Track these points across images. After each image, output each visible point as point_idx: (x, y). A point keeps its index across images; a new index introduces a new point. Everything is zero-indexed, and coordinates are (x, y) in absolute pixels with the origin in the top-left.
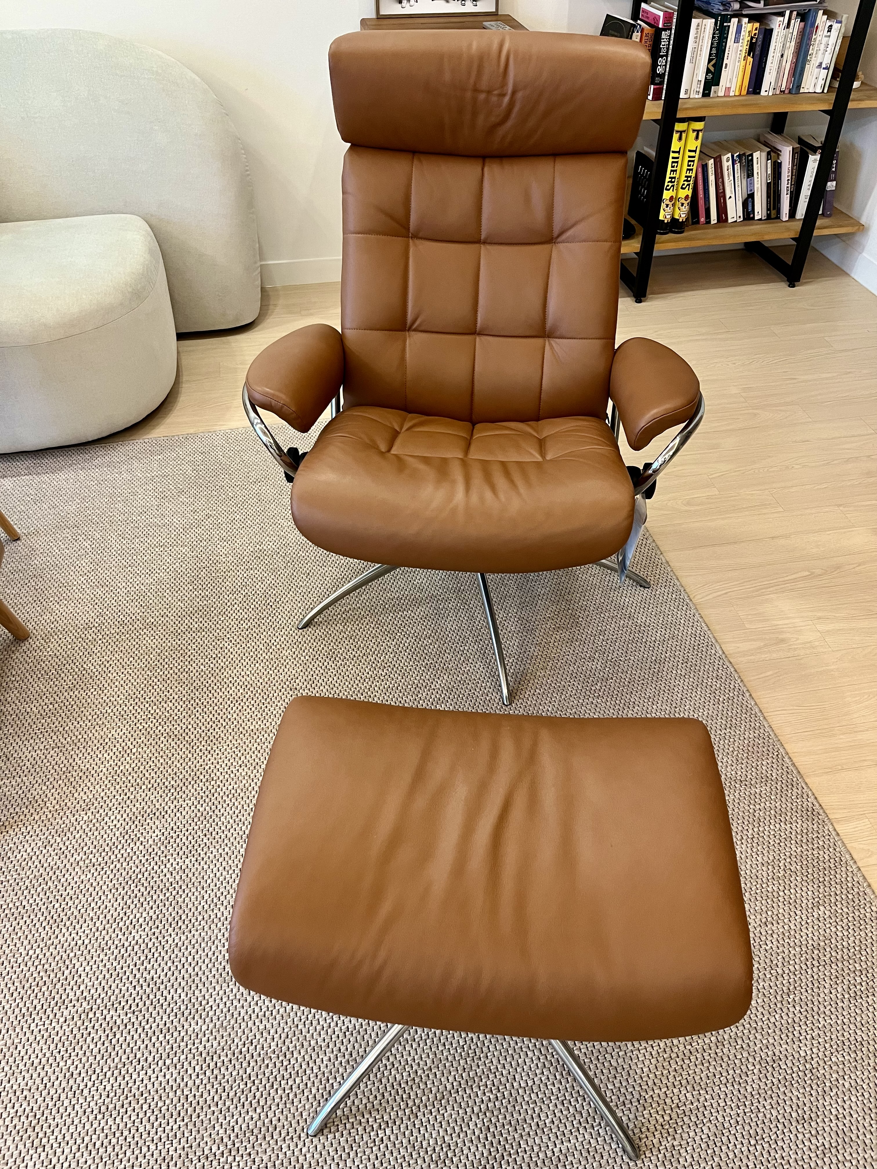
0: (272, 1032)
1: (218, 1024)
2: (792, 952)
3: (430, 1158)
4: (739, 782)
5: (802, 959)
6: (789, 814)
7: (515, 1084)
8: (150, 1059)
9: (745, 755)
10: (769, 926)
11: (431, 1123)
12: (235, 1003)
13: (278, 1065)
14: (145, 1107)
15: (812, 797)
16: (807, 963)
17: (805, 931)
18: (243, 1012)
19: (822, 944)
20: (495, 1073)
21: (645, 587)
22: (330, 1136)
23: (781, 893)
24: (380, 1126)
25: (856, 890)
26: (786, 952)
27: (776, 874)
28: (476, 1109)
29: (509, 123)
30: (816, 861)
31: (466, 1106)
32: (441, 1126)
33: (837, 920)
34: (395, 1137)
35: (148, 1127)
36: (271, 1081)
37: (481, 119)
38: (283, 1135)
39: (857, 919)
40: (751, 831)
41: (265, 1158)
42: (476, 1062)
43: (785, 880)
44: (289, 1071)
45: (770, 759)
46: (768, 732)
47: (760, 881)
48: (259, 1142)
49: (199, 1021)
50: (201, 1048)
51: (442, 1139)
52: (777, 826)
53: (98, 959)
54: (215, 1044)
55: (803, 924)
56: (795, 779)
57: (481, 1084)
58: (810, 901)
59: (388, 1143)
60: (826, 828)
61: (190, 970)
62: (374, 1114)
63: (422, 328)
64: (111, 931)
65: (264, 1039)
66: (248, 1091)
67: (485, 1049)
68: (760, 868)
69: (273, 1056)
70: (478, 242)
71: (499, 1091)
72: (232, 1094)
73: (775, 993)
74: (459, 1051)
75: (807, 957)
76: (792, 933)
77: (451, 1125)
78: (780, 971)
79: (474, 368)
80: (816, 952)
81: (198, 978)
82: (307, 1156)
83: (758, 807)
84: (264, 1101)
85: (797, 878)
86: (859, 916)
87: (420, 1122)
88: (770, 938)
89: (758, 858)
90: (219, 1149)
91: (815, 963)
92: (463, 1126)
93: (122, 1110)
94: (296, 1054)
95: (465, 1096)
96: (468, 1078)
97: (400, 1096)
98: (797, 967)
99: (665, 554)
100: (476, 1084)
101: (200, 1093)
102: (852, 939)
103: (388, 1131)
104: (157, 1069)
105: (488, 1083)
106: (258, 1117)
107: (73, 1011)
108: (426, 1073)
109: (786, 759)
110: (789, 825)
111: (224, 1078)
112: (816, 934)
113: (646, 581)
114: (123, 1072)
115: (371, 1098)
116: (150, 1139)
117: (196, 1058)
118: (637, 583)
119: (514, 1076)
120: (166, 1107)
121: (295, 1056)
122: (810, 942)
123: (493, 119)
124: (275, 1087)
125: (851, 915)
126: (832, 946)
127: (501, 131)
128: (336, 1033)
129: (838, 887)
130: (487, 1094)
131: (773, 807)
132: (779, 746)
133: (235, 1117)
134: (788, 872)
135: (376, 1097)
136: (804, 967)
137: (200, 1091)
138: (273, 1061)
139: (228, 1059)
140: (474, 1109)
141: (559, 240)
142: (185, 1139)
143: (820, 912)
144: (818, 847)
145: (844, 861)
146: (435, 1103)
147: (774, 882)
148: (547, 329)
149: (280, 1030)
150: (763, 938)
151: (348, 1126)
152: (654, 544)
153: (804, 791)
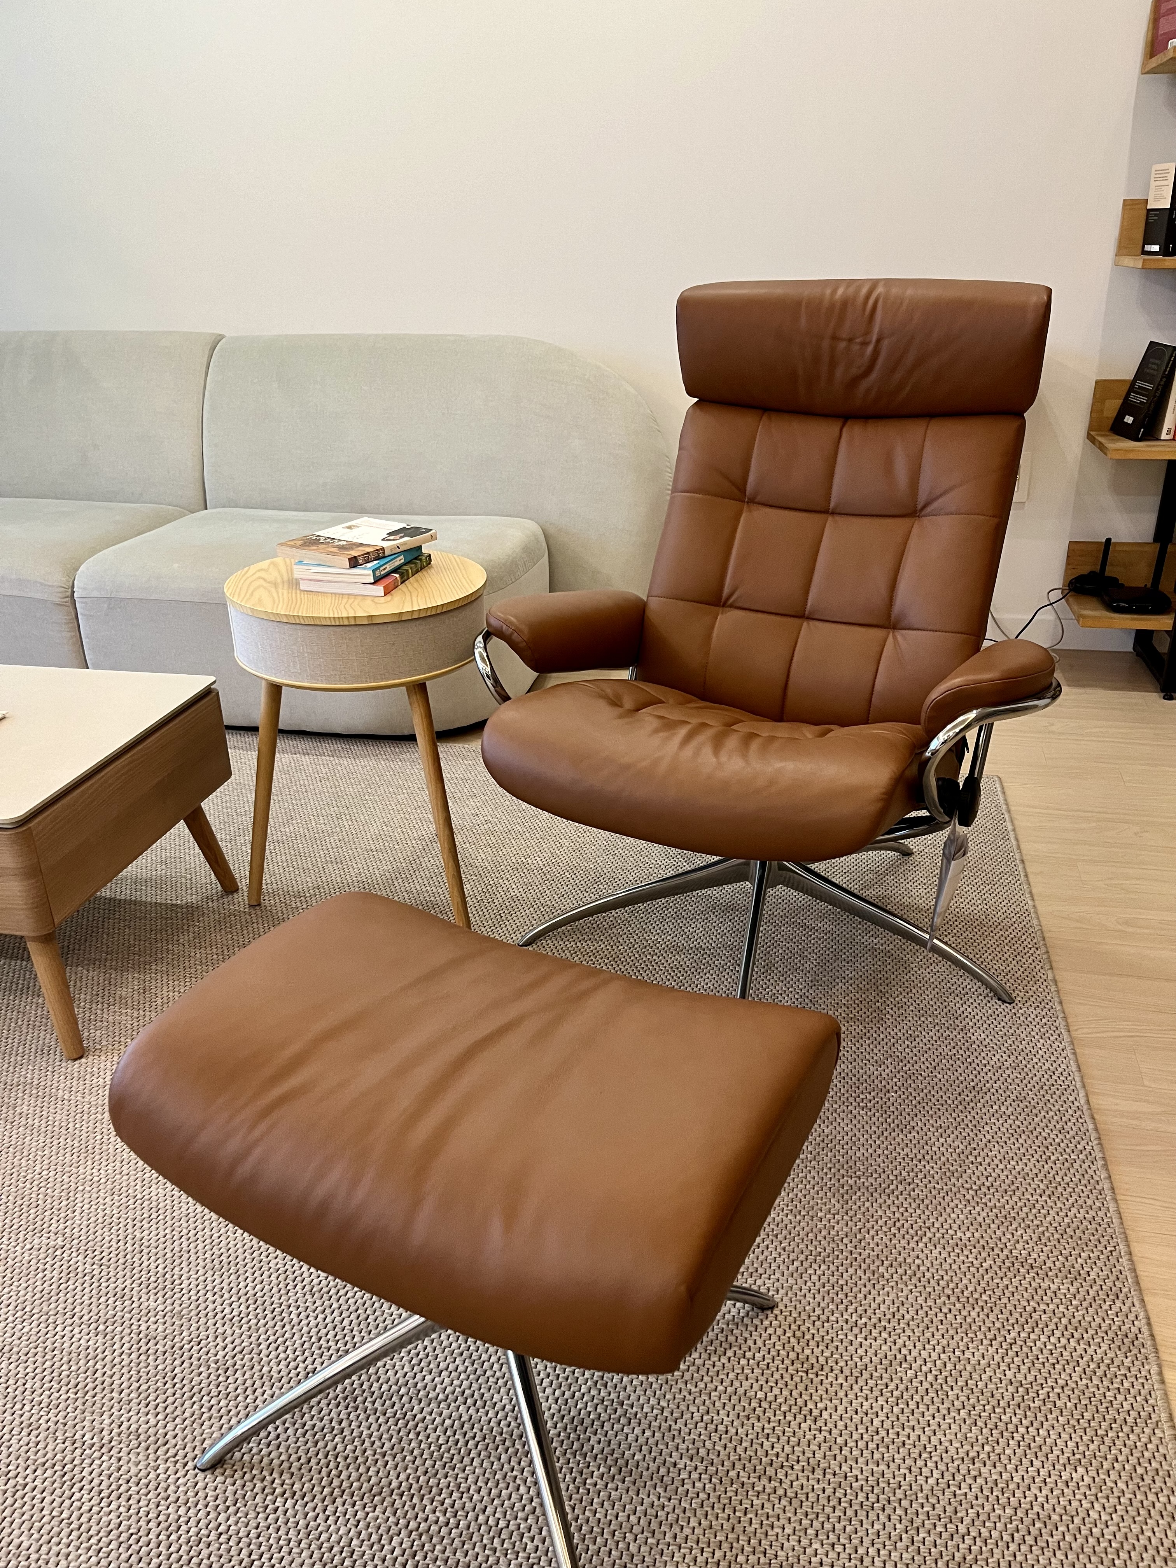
0: (229, 1339)
1: (178, 1309)
2: (997, 1512)
3: (320, 1556)
4: (1027, 1267)
5: (1009, 1526)
6: (1091, 1332)
7: (480, 1517)
8: (86, 1318)
9: (1056, 1236)
10: (977, 1465)
11: (347, 1517)
12: (209, 1295)
13: (212, 1377)
14: (48, 1364)
15: (1144, 1321)
16: (1016, 1535)
17: (1034, 1490)
18: (211, 1307)
19: (1055, 1517)
20: (463, 1493)
21: (1004, 1002)
22: (220, 1479)
23: (1022, 1430)
24: (284, 1493)
25: (1155, 1465)
26: (988, 1507)
27: (1027, 1402)
28: (412, 1525)
29: (874, 376)
30: (1104, 1405)
31: (402, 1516)
32: (357, 1526)
33: (1099, 1495)
34: (293, 1513)
35: (37, 1385)
36: (194, 1390)
37: (839, 372)
38: (169, 1454)
39: (1136, 1504)
40: (1013, 1334)
41: (134, 1470)
42: (446, 1470)
43: (1038, 1415)
44: (219, 1389)
45: (1096, 1253)
46: (1111, 1217)
47: (994, 1402)
48: (138, 1450)
49: (160, 1298)
50: (143, 1328)
51: (349, 1541)
52: (1064, 1341)
53: (102, 1201)
54: (161, 1328)
55: (1037, 1480)
56: (1125, 1290)
57: (437, 1498)
58: (1066, 1455)
59: (282, 1516)
60: (1147, 1367)
61: (184, 1245)
62: (285, 1476)
63: (739, 604)
64: (133, 1178)
65: (215, 1343)
66: (162, 1391)
67: (467, 1460)
68: (1003, 1385)
69: (213, 1365)
70: (826, 512)
71: (455, 1516)
72: (144, 1387)
73: (938, 1556)
74: (432, 1448)
75: (1020, 1526)
76: (1012, 1486)
77: (370, 1530)
78: (962, 1529)
79: (793, 656)
80: (1038, 1525)
81: (188, 1256)
82: (180, 1489)
83: (1043, 1307)
84: (172, 1409)
85: (1060, 1418)
86: (1142, 1502)
87: (333, 1509)
88: (969, 1480)
89: (1007, 1372)
90: (92, 1439)
91: (1030, 1540)
92: (384, 1537)
93: (23, 1358)
94: (238, 1374)
95: (408, 1503)
96: (424, 1485)
97: (328, 1470)
98: (995, 1534)
99: (1056, 972)
100: (431, 1496)
101: (111, 1373)
102: (1113, 1528)
103: (289, 1503)
104: (85, 1331)
105: (447, 1501)
106: (155, 1423)
107: (45, 1241)
108: (377, 1456)
109: (1124, 1260)
110: (1083, 1346)
111: (146, 1367)
112: (1053, 1501)
113: (1009, 996)
114: (50, 1320)
115: (294, 1457)
116: (31, 1398)
117: (132, 1335)
118: (996, 994)
119: (486, 1507)
120: (68, 1373)
121: (237, 1376)
122: (1036, 1509)
123: (854, 371)
124: (194, 1399)
125: (1128, 1496)
126: (1071, 1526)
127: (864, 385)
128: (298, 1370)
129: (1126, 1451)
130: (437, 1514)
131: (1068, 1314)
132: (1119, 1241)
133: (131, 1414)
134: (1049, 1405)
135: (299, 1459)
136: (1006, 1537)
137: (114, 1370)
138: (209, 1371)
139: (164, 1350)
140: (411, 1524)
141: (923, 513)
142: (65, 1413)
143: (1074, 1475)
144: (1119, 1389)
145: (1154, 1420)
146: (366, 1495)
147: (1017, 1411)
148: (892, 618)
149: (237, 1342)
150: (958, 1477)
151: (247, 1477)
152: (1045, 957)
153: (1133, 1309)
